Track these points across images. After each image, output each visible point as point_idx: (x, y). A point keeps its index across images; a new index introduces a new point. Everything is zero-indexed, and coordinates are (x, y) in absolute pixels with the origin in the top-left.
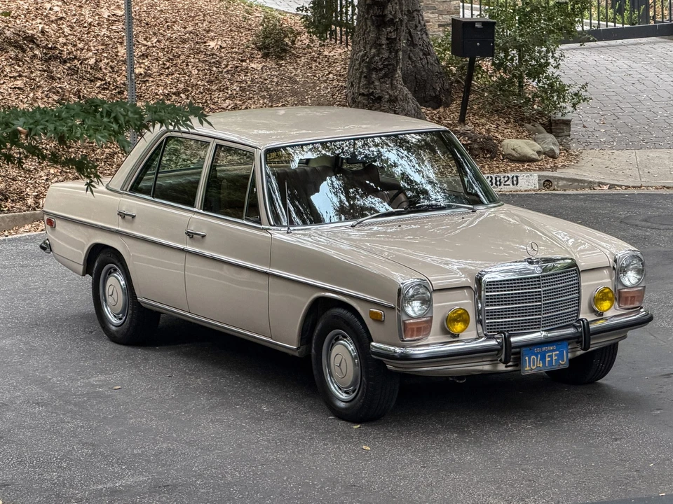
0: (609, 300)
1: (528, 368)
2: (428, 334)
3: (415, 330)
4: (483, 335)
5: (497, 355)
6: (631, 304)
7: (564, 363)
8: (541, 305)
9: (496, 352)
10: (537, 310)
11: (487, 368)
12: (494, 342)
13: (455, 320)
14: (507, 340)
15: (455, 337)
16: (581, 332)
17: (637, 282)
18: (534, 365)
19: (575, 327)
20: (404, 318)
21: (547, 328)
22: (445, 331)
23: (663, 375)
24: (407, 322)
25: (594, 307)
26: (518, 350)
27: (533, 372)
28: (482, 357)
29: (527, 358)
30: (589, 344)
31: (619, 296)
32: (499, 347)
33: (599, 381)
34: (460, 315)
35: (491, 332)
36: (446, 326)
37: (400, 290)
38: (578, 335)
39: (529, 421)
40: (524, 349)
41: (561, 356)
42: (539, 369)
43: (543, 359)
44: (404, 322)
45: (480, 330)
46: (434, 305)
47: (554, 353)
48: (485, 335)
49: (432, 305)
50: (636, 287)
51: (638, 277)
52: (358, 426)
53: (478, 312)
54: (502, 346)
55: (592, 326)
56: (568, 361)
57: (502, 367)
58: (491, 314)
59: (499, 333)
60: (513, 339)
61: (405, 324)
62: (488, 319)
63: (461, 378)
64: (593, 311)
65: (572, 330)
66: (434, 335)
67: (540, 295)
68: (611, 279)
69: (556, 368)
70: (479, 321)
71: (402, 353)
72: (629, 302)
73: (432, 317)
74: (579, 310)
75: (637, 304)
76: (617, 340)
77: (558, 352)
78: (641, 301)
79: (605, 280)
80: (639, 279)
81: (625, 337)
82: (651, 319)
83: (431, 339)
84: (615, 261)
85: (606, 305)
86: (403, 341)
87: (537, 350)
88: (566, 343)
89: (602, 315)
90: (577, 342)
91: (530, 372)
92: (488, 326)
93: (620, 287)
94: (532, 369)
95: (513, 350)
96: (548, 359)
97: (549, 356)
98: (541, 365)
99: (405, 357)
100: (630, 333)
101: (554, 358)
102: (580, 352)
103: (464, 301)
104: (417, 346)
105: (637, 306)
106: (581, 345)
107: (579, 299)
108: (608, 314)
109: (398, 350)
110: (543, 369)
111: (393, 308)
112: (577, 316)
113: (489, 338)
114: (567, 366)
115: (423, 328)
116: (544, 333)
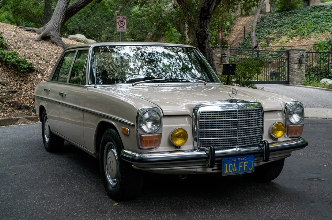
0: (281, 130)
1: (226, 172)
2: (159, 145)
3: (149, 141)
4: (197, 148)
5: (206, 161)
6: (294, 135)
7: (251, 169)
8: (237, 130)
9: (205, 160)
10: (234, 133)
11: (199, 170)
12: (204, 153)
13: (178, 137)
14: (212, 152)
15: (178, 148)
16: (263, 150)
17: (299, 121)
18: (231, 170)
19: (259, 146)
20: (140, 132)
21: (241, 146)
22: (171, 143)
23: (309, 179)
24: (143, 136)
25: (272, 135)
26: (220, 159)
27: (230, 174)
28: (196, 162)
29: (226, 165)
30: (269, 158)
31: (287, 129)
32: (207, 156)
33: (272, 181)
34: (180, 134)
35: (202, 146)
36: (171, 140)
37: (138, 114)
38: (261, 151)
39: (227, 206)
40: (224, 159)
41: (249, 165)
42: (234, 172)
43: (237, 166)
44: (140, 135)
45: (196, 145)
46: (163, 126)
47: (245, 163)
48: (199, 148)
49: (162, 126)
50: (298, 124)
51: (300, 118)
52: (117, 204)
53: (194, 133)
54: (209, 156)
55: (270, 146)
56: (254, 168)
57: (209, 170)
58: (203, 134)
59: (207, 147)
60: (216, 152)
61: (141, 137)
62: (200, 137)
63: (183, 176)
64: (271, 137)
65: (257, 148)
66: (163, 146)
67: (237, 123)
68: (283, 118)
69: (246, 172)
70: (195, 139)
71: (139, 157)
72: (294, 133)
73: (161, 134)
74: (262, 136)
75: (298, 135)
76: (283, 157)
77: (247, 162)
78: (301, 134)
79: (279, 118)
80: (300, 119)
81: (289, 155)
82: (306, 144)
83: (160, 149)
84: (286, 108)
85: (279, 134)
86: (140, 149)
87: (233, 159)
88: (253, 156)
89: (277, 140)
90: (261, 156)
91: (228, 174)
92: (200, 142)
93: (288, 123)
94: (229, 173)
95: (216, 159)
96: (240, 166)
97: (241, 164)
98: (236, 170)
99: (142, 160)
100: (294, 153)
101: (245, 166)
102: (262, 163)
103: (185, 124)
104: (150, 153)
105: (298, 136)
106: (263, 158)
107: (262, 128)
108: (280, 140)
109: (137, 155)
110: (237, 172)
111: (133, 126)
112: (261, 140)
113: (201, 150)
114: (253, 171)
115: (155, 141)
116: (238, 149)
